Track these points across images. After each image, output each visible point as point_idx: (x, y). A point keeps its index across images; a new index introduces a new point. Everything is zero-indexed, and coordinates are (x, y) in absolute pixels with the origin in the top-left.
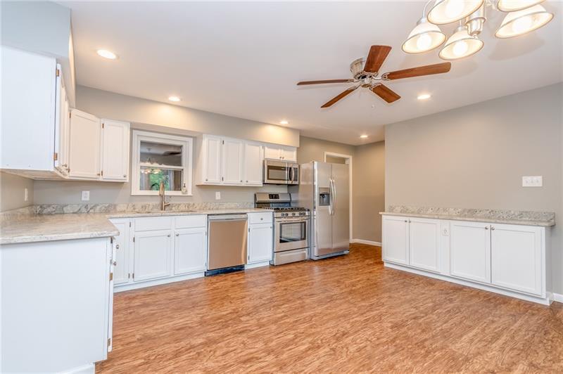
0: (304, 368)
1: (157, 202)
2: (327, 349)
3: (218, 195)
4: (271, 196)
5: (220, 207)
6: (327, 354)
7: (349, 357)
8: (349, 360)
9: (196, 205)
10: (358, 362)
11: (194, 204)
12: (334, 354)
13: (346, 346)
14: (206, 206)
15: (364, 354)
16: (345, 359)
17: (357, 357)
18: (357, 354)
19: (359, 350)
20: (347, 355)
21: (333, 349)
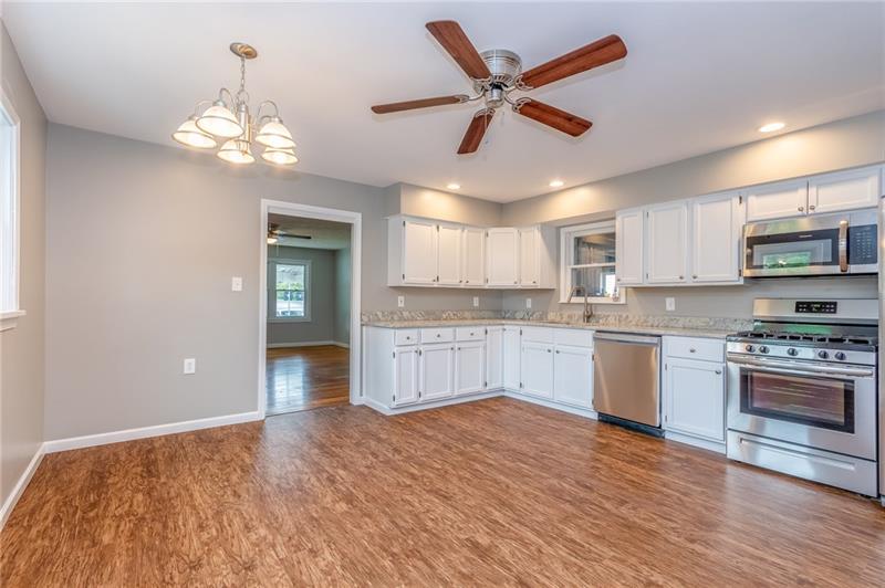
1: (580, 312)
3: (670, 303)
4: (802, 306)
5: (672, 324)
9: (630, 318)
11: (627, 317)
14: (645, 321)
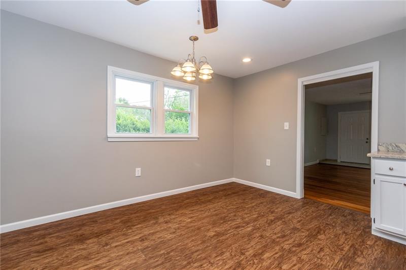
0: (260, 241)
2: (247, 254)
6: (247, 250)
7: (230, 248)
8: (231, 245)
10: (225, 244)
12: (241, 250)
13: (232, 257)
15: (220, 250)
16: (233, 247)
17: (225, 248)
18: (224, 250)
19: (222, 253)
20: (232, 249)
21: (243, 254)
